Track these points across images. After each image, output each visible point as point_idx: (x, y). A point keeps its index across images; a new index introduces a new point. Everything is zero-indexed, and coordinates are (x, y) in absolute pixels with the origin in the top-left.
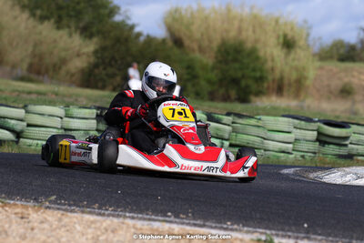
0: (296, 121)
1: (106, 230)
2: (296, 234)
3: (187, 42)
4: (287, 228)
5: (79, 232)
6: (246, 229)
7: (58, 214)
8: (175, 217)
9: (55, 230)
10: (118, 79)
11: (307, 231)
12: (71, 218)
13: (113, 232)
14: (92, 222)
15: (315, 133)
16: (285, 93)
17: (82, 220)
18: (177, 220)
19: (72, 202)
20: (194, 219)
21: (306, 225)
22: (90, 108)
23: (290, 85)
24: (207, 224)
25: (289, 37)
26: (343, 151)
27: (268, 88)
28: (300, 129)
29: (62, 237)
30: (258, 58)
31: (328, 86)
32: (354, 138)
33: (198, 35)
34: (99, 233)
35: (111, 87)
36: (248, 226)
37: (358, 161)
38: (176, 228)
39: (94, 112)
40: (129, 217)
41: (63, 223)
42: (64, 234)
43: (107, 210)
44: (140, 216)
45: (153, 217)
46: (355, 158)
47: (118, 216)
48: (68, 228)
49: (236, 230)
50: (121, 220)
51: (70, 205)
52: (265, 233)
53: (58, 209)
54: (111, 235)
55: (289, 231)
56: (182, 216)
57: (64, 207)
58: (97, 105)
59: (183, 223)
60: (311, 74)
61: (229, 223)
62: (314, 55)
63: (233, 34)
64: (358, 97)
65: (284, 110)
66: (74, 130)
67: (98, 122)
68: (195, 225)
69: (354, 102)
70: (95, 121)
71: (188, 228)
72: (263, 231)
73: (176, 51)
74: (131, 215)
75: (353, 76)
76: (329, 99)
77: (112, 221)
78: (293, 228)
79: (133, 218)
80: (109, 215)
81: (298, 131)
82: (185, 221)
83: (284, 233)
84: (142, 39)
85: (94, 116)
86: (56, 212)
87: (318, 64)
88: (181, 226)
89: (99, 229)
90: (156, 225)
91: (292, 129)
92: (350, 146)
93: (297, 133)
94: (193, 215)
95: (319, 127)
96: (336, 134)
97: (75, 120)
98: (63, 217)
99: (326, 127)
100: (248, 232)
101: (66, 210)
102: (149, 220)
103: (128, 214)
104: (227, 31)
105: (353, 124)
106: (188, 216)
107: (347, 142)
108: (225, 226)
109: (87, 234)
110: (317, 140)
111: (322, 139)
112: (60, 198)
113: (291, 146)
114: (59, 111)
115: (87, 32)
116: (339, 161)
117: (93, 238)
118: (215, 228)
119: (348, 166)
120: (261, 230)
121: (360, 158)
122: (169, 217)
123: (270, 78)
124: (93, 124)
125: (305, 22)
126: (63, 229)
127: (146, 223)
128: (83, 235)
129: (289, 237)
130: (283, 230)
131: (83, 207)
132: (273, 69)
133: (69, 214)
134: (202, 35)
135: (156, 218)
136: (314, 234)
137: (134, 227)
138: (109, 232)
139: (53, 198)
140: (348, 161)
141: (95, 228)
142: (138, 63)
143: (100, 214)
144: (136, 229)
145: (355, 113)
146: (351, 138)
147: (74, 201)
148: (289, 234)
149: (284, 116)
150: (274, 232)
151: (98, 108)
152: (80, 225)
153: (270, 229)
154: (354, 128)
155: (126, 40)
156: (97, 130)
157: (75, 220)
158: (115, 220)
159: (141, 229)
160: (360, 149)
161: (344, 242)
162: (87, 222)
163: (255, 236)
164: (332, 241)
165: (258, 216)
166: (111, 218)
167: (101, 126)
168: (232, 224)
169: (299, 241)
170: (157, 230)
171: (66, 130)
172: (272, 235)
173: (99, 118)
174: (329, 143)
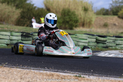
0: (89, 36)
2: (89, 74)
3: (51, 10)
4: (86, 72)
5: (15, 74)
6: (72, 72)
7: (8, 68)
8: (48, 69)
9: (7, 74)
10: (28, 22)
11: (93, 73)
12: (12, 70)
13: (27, 74)
14: (20, 71)
15: (95, 39)
16: (85, 26)
17: (16, 70)
20: (54, 69)
21: (92, 71)
22: (19, 33)
23: (87, 23)
24: (58, 71)
25: (86, 7)
26: (105, 45)
27: (79, 25)
28: (90, 38)
29: (10, 76)
31: (100, 24)
32: (108, 41)
33: (55, 7)
34: (22, 75)
35: (26, 25)
38: (48, 72)
40: (32, 69)
41: (10, 72)
42: (10, 75)
43: (25, 67)
44: (36, 69)
45: (40, 69)
46: (109, 48)
47: (29, 69)
49: (69, 73)
50: (30, 70)
51: (12, 65)
53: (8, 67)
54: (26, 75)
56: (50, 68)
57: (10, 66)
58: (21, 31)
59: (50, 71)
60: (94, 19)
61: (66, 70)
62: (95, 13)
63: (67, 7)
64: (110, 27)
65: (85, 32)
66: (13, 40)
68: (55, 71)
69: (108, 29)
70: (21, 37)
71: (52, 72)
72: (78, 73)
74: (33, 68)
75: (108, 20)
76: (100, 28)
77: (26, 71)
78: (88, 72)
79: (34, 69)
80: (25, 69)
81: (89, 39)
82: (51, 70)
83: (85, 74)
84: (36, 9)
85: (20, 35)
86: (7, 68)
87: (96, 16)
88: (50, 72)
89: (22, 73)
90: (41, 71)
91: (87, 38)
92: (107, 44)
93: (89, 40)
94: (54, 68)
95: (96, 37)
96: (102, 40)
97: (14, 37)
98: (10, 70)
99: (99, 37)
100: (72, 73)
101: (11, 67)
102: (39, 70)
103: (32, 68)
104: (65, 6)
106: (52, 68)
107: (106, 42)
108: (65, 71)
109: (18, 75)
110: (96, 42)
111: (98, 42)
112: (9, 63)
113: (87, 44)
114: (8, 34)
115: (17, 7)
116: (103, 49)
117: (20, 76)
118: (61, 72)
119: (107, 50)
120: (77, 73)
121: (110, 48)
122: (46, 69)
123: (80, 21)
124: (20, 38)
125: (91, 2)
126: (10, 74)
127: (38, 71)
128: (17, 75)
129: (87, 75)
130: (84, 72)
131: (17, 66)
132: (81, 18)
133: (12, 68)
134: (57, 7)
135: (42, 69)
136: (95, 74)
137: (34, 72)
138: (26, 74)
139: (7, 63)
140: (107, 49)
143: (22, 68)
144: (35, 73)
145: (109, 32)
146: (107, 41)
147: (14, 64)
148: (87, 74)
149: (84, 34)
150: (81, 73)
151: (21, 32)
152: (16, 72)
154: (108, 37)
155: (31, 9)
156: (21, 40)
157: (14, 70)
158: (28, 70)
159: (36, 73)
160: (110, 44)
161: (105, 76)
162: (18, 71)
163: (75, 75)
164: (101, 76)
165: (76, 68)
166: (26, 69)
167: (23, 39)
168: (67, 71)
169: (90, 76)
170: (42, 73)
171: (11, 40)
172: (81, 74)
173: (22, 36)
174: (100, 43)
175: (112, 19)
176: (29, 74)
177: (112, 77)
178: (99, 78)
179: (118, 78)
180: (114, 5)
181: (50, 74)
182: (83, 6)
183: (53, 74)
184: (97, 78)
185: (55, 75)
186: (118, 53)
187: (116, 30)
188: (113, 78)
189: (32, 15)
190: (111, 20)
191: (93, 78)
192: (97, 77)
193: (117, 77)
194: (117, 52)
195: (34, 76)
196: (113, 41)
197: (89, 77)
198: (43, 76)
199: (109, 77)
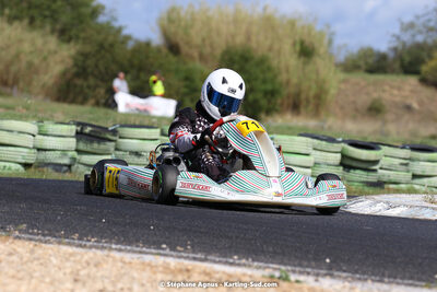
0: (316, 141)
1: (88, 264)
2: (316, 271)
3: (184, 49)
4: (306, 263)
5: (54, 266)
6: (256, 264)
7: (31, 245)
8: (171, 250)
9: (26, 263)
10: (102, 91)
11: (330, 267)
12: (45, 249)
13: (96, 266)
14: (71, 255)
15: (339, 156)
16: (302, 110)
17: (59, 252)
18: (172, 253)
19: (46, 232)
20: (194, 252)
21: (328, 261)
22: (68, 124)
23: (308, 100)
24: (209, 257)
25: (307, 44)
26: (372, 177)
27: (282, 105)
28: (320, 150)
29: (34, 271)
30: (269, 69)
31: (354, 102)
32: (384, 162)
33: (197, 40)
34: (79, 267)
35: (92, 101)
36: (258, 261)
37: (389, 189)
38: (173, 262)
39: (73, 129)
40: (116, 249)
41: (36, 255)
42: (37, 268)
43: (89, 241)
44: (129, 248)
45: (144, 249)
46: (386, 186)
47: (103, 248)
48: (42, 261)
49: (244, 265)
50: (106, 252)
51: (44, 235)
52: (279, 269)
53: (31, 239)
54: (94, 270)
55: (307, 267)
56: (179, 248)
57: (37, 238)
58: (78, 120)
59: (180, 257)
61: (236, 257)
62: (337, 65)
63: (240, 40)
64: (389, 117)
65: (301, 128)
66: (49, 150)
67: (78, 141)
68: (195, 259)
69: (385, 122)
70: (74, 140)
71: (186, 262)
72: (277, 266)
73: (172, 59)
74: (118, 246)
75: (384, 91)
76: (354, 118)
77: (95, 254)
78: (313, 263)
79: (120, 250)
80: (91, 247)
81: (318, 153)
82: (183, 254)
83: (302, 270)
84: (131, 44)
85: (74, 133)
86: (27, 243)
87: (342, 76)
88: (178, 260)
89: (79, 262)
90: (148, 258)
91: (310, 151)
92: (380, 171)
93: (316, 156)
94: (192, 247)
95: (343, 148)
96: (363, 158)
97: (50, 138)
98: (36, 248)
99: (352, 149)
100: (258, 268)
101: (41, 241)
102: (141, 252)
103: (114, 246)
104: (233, 36)
105: (384, 145)
106: (186, 249)
107: (374, 168)
108: (231, 261)
109: (65, 268)
110: (341, 164)
111: (347, 164)
112: (32, 226)
113: (310, 171)
114: (31, 127)
115: (64, 35)
116: (366, 189)
117: (72, 273)
118: (220, 262)
119: (378, 194)
120: (275, 266)
121: (391, 186)
122: (163, 249)
123: (285, 92)
124: (72, 142)
126: (36, 262)
127: (136, 256)
128: (60, 269)
129: (308, 274)
130: (301, 265)
131: (60, 237)
132: (288, 82)
133: (43, 245)
134: (203, 40)
135: (148, 250)
136: (337, 270)
137: (122, 261)
138: (92, 266)
139: (24, 226)
140: (378, 189)
141: (74, 261)
142: (126, 73)
143: (80, 246)
144: (124, 263)
145: (387, 134)
146: (381, 162)
147: (49, 230)
148: (309, 270)
149: (301, 135)
150: (289, 268)
151: (78, 124)
152: (56, 258)
153: (285, 264)
154: (385, 149)
155: (112, 45)
156: (76, 150)
157: (50, 252)
158: (99, 252)
159: (130, 263)
160: (392, 175)
161: (373, 281)
162: (65, 253)
163: (267, 272)
164: (359, 279)
165: (271, 249)
166: (94, 250)
167: (82, 146)
168: (239, 259)
169: (321, 279)
170: (149, 265)
171: (39, 150)
172: (288, 271)
173: (79, 135)
174: (355, 168)
175: (399, 89)
176: (105, 266)
177: (398, 284)
178: (354, 284)
179: (422, 287)
180: (406, 38)
181: (178, 267)
183: (190, 267)
184: (344, 287)
185: (197, 270)
186: (418, 203)
187: (411, 126)
188: (403, 287)
189: (114, 67)
190: (395, 92)
191: (331, 285)
192: (347, 284)
193: (417, 286)
194: (416, 199)
195: (123, 271)
196: (402, 164)
197: (317, 280)
198: (155, 273)
199: (389, 283)
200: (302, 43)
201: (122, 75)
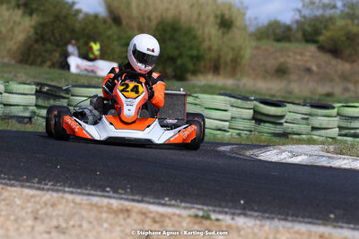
0: (233, 100)
1: (46, 204)
2: (233, 211)
3: (125, 20)
4: (224, 204)
5: (18, 206)
6: (183, 204)
8: (114, 192)
10: (57, 55)
11: (244, 208)
12: (10, 191)
13: (52, 206)
14: (32, 196)
15: (252, 111)
16: (222, 72)
17: (22, 194)
18: (116, 195)
19: (11, 177)
20: (132, 194)
21: (242, 202)
22: (29, 84)
23: (226, 63)
24: (145, 199)
25: (227, 17)
26: (278, 129)
27: (205, 67)
29: (2, 210)
30: (195, 37)
31: (264, 65)
32: (289, 116)
34: (38, 207)
35: (49, 63)
36: (185, 202)
37: (292, 139)
38: (115, 203)
39: (33, 88)
40: (68, 192)
41: (3, 197)
42: (4, 208)
43: (47, 184)
44: (79, 191)
45: (92, 192)
46: (290, 136)
47: (57, 191)
48: (8, 202)
49: (174, 206)
50: (60, 194)
51: (9, 179)
52: (202, 209)
54: (51, 209)
55: (225, 207)
56: (120, 191)
57: (4, 181)
58: (37, 81)
59: (121, 199)
60: (247, 53)
61: (167, 199)
62: (251, 35)
63: (171, 13)
64: (293, 77)
65: (221, 89)
66: (10, 105)
67: (37, 98)
68: (133, 200)
69: (289, 82)
70: (34, 97)
71: (126, 203)
72: (201, 207)
73: (115, 29)
74: (71, 189)
75: (289, 56)
76: (264, 78)
77: (51, 196)
78: (230, 204)
79: (72, 193)
80: (48, 190)
81: (235, 109)
82: (124, 196)
83: (221, 209)
84: (81, 16)
85: (34, 92)
87: (254, 44)
88: (119, 201)
89: (38, 203)
90: (95, 200)
91: (229, 108)
92: (285, 124)
93: (234, 112)
94: (131, 189)
95: (255, 105)
96: (272, 113)
97: (15, 96)
98: (3, 191)
99: (262, 106)
100: (185, 208)
101: (6, 184)
102: (89, 195)
103: (67, 189)
105: (289, 103)
106: (126, 192)
108: (163, 202)
109: (27, 208)
110: (253, 118)
111: (258, 118)
113: (227, 124)
116: (274, 139)
117: (32, 212)
118: (153, 203)
119: (283, 144)
120: (198, 206)
121: (294, 136)
122: (108, 192)
123: (207, 57)
124: (32, 99)
125: (241, 3)
126: (3, 203)
127: (85, 198)
128: (23, 208)
129: (226, 213)
130: (220, 206)
131: (22, 181)
132: (210, 49)
133: (9, 188)
135: (95, 193)
136: (250, 210)
137: (73, 202)
138: (48, 206)
140: (283, 140)
141: (35, 202)
142: (77, 40)
143: (39, 189)
144: (75, 203)
146: (287, 117)
147: (13, 175)
148: (226, 210)
149: (220, 94)
150: (211, 208)
151: (37, 84)
152: (19, 198)
153: (207, 205)
154: (290, 107)
155: (66, 17)
156: (36, 106)
157: (14, 194)
158: (55, 195)
159: (80, 204)
160: (295, 127)
161: (279, 219)
162: (27, 195)
163: (193, 212)
164: (268, 218)
165: (195, 192)
166: (50, 192)
167: (40, 102)
168: (170, 200)
169: (236, 218)
170: (96, 205)
171: (5, 105)
172: (210, 211)
173: (38, 93)
174: (265, 122)
175: (301, 54)
176: (60, 207)
177: (300, 222)
178: (263, 222)
179: (319, 224)
180: (306, 12)
181: (120, 207)
182: (218, 13)
183: (129, 208)
184: (255, 225)
185: (135, 210)
186: (316, 153)
187: (311, 85)
188: (303, 225)
189: (67, 35)
190: (298, 57)
191: (245, 223)
192: (258, 222)
193: (314, 224)
194: (315, 149)
195: (75, 211)
196: (303, 119)
197: (233, 219)
198: (101, 212)
199: (292, 221)
200: (223, 16)
201: (73, 42)
